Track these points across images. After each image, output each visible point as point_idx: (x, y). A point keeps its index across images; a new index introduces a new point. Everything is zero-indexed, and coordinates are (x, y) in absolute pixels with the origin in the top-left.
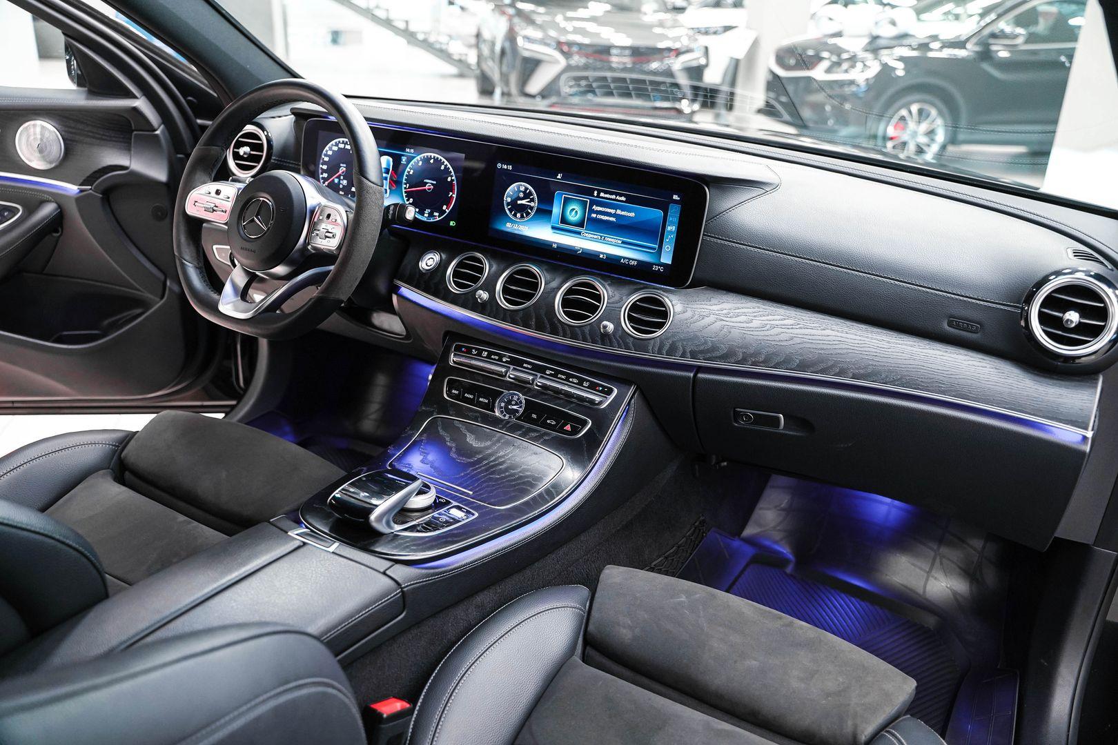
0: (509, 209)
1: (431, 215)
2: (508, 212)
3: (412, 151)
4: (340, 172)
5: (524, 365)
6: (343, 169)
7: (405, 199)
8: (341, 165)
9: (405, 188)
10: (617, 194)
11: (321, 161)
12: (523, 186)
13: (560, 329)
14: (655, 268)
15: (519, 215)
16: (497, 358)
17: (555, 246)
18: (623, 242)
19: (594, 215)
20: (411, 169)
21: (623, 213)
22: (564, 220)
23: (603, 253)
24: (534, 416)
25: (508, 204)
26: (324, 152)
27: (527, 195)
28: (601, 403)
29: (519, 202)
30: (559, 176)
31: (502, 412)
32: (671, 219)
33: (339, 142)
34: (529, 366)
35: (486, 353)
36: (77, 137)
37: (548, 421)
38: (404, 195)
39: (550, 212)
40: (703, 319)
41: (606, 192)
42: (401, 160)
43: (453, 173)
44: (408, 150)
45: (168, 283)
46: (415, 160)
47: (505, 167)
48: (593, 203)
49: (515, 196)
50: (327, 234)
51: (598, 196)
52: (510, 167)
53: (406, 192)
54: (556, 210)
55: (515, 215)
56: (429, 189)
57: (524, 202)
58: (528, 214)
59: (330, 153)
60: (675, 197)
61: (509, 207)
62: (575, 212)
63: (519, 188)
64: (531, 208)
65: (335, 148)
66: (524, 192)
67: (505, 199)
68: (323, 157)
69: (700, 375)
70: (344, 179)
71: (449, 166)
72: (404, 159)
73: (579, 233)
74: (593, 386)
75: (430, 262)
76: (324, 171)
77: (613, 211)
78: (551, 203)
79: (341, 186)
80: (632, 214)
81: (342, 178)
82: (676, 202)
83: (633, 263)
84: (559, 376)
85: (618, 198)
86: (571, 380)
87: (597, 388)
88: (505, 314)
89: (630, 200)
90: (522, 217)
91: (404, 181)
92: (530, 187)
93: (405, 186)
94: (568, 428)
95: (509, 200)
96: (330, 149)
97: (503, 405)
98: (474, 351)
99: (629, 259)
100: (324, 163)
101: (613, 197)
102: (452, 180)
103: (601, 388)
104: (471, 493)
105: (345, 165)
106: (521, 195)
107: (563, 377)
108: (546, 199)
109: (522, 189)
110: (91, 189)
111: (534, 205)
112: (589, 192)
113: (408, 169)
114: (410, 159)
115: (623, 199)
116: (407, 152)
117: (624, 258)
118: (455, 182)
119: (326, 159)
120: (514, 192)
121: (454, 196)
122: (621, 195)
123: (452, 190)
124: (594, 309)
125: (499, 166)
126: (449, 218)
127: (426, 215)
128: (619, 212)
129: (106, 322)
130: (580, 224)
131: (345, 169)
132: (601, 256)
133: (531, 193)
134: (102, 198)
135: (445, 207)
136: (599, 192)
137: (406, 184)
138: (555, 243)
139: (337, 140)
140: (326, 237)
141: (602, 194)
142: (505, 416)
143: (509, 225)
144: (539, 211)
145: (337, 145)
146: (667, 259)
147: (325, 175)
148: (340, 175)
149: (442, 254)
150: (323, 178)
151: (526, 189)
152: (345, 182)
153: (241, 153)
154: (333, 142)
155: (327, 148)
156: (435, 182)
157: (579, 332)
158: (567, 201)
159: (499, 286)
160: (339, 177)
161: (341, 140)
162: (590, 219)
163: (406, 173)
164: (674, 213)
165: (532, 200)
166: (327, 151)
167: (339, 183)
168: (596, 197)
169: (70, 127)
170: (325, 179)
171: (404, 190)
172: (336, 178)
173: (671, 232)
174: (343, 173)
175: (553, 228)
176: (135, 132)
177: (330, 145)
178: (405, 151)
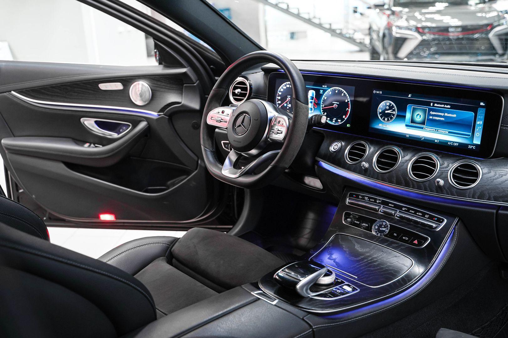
0: (380, 116)
1: (336, 121)
2: (380, 117)
3: (326, 86)
4: (287, 100)
5: (390, 205)
6: (289, 98)
7: (322, 113)
8: (288, 96)
9: (322, 107)
10: (444, 104)
11: (277, 95)
12: (388, 102)
13: (411, 183)
14: (470, 147)
15: (386, 119)
16: (373, 200)
17: (408, 136)
18: (449, 132)
19: (431, 117)
20: (325, 96)
21: (449, 115)
22: (413, 121)
23: (437, 139)
24: (395, 234)
25: (380, 113)
26: (279, 90)
27: (391, 107)
28: (436, 228)
29: (386, 112)
30: (409, 96)
31: (376, 232)
32: (479, 117)
33: (287, 84)
34: (392, 205)
35: (367, 198)
36: (158, 89)
37: (404, 238)
38: (322, 111)
39: (405, 117)
40: (501, 177)
41: (438, 103)
42: (319, 92)
43: (348, 97)
44: (323, 86)
45: (199, 162)
46: (327, 91)
47: (378, 92)
48: (430, 110)
49: (384, 109)
50: (278, 132)
51: (433, 106)
52: (381, 92)
53: (322, 109)
54: (408, 115)
55: (384, 119)
56: (335, 107)
57: (389, 112)
58: (391, 118)
59: (282, 90)
60: (482, 104)
61: (380, 115)
62: (419, 116)
63: (386, 104)
64: (394, 115)
65: (285, 88)
66: (389, 106)
67: (378, 110)
68: (278, 92)
69: (500, 212)
70: (289, 104)
71: (346, 93)
72: (321, 91)
73: (422, 128)
74: (431, 218)
75: (336, 147)
76: (279, 100)
77: (442, 114)
78: (405, 111)
79: (288, 108)
80: (455, 116)
81: (288, 103)
82: (482, 107)
83: (455, 144)
84: (410, 211)
85: (445, 106)
86: (417, 213)
87: (434, 219)
88: (378, 175)
89: (453, 107)
90: (388, 120)
91: (321, 103)
92: (392, 103)
93: (322, 106)
94: (416, 242)
95: (380, 111)
96: (282, 88)
97: (377, 227)
98: (360, 196)
99: (454, 142)
100: (279, 96)
101: (443, 106)
102: (348, 101)
103: (436, 219)
104: (356, 277)
105: (290, 96)
106: (388, 108)
107: (413, 212)
108: (402, 109)
109: (388, 104)
110: (163, 114)
111: (395, 113)
112: (428, 104)
113: (324, 97)
114: (324, 91)
115: (449, 107)
116: (323, 87)
117: (450, 142)
118: (350, 102)
119: (280, 93)
120: (383, 106)
121: (349, 110)
122: (447, 105)
123: (348, 107)
124: (431, 172)
125: (374, 92)
126: (347, 122)
127: (334, 121)
128: (446, 114)
129: (169, 183)
130: (423, 123)
131: (290, 98)
132: (436, 141)
133: (393, 106)
134: (168, 119)
135: (344, 117)
136: (434, 103)
137: (322, 105)
138: (408, 134)
139: (286, 83)
140: (278, 133)
141: (436, 105)
142: (378, 234)
143: (380, 125)
144: (398, 116)
145: (285, 86)
146: (477, 141)
147: (280, 102)
148: (287, 102)
149: (342, 143)
150: (278, 104)
151: (390, 104)
152: (290, 105)
153: (236, 93)
154: (284, 84)
155: (280, 88)
156: (338, 103)
157: (422, 186)
158: (414, 110)
159: (375, 159)
160: (286, 103)
162: (429, 120)
163: (323, 99)
164: (481, 113)
165: (394, 110)
166: (280, 89)
167: (287, 106)
168: (432, 106)
169: (155, 84)
170: (279, 104)
171: (321, 108)
172: (285, 103)
173: (479, 125)
174: (289, 100)
175: (407, 126)
176: (185, 85)
177: (282, 86)
178: (322, 87)
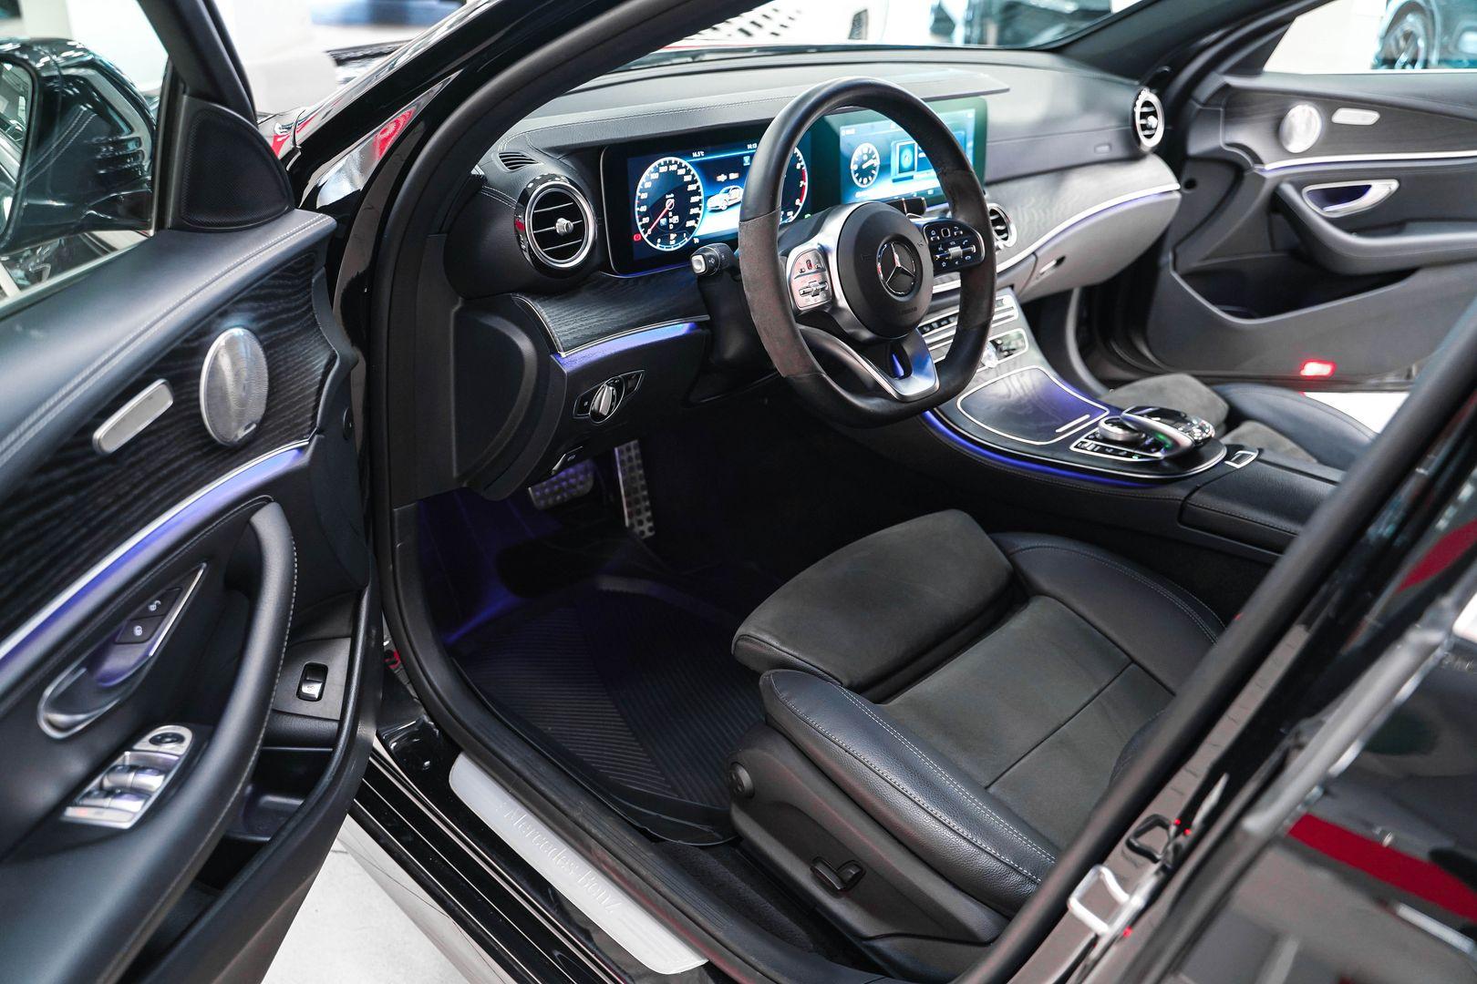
1: (785, 217)
2: (856, 181)
3: (754, 145)
6: (670, 202)
8: (667, 196)
11: (637, 201)
12: (864, 147)
15: (866, 180)
22: (901, 169)
23: (932, 189)
25: (856, 172)
26: (640, 187)
27: (870, 156)
29: (864, 166)
32: (968, 136)
33: (670, 162)
39: (890, 166)
42: (743, 162)
43: (801, 158)
44: (748, 146)
47: (847, 132)
49: (860, 161)
52: (852, 131)
54: (894, 161)
57: (868, 164)
58: (872, 175)
59: (647, 185)
61: (857, 175)
62: (908, 158)
63: (861, 150)
64: (875, 168)
65: (656, 176)
66: (867, 154)
67: (852, 168)
68: (638, 194)
70: (673, 215)
72: (745, 161)
73: (912, 178)
76: (642, 215)
78: (890, 155)
79: (671, 227)
81: (670, 214)
90: (869, 180)
92: (871, 146)
95: (855, 167)
96: (648, 179)
100: (642, 203)
102: (800, 166)
105: (672, 195)
106: (865, 157)
109: (865, 150)
111: (878, 163)
114: (751, 157)
118: (804, 168)
119: (644, 196)
120: (858, 156)
121: (806, 184)
123: (804, 179)
126: (804, 211)
131: (673, 201)
133: (872, 152)
135: (798, 202)
139: (656, 164)
143: (858, 195)
144: (882, 168)
145: (657, 170)
147: (646, 220)
148: (668, 211)
151: (868, 149)
152: (675, 219)
154: (651, 168)
155: (643, 179)
158: (901, 149)
160: (666, 216)
161: (661, 161)
162: (919, 159)
165: (875, 159)
166: (643, 185)
167: (668, 223)
170: (646, 227)
172: (663, 217)
174: (670, 207)
175: (894, 181)
177: (646, 173)
178: (746, 149)
